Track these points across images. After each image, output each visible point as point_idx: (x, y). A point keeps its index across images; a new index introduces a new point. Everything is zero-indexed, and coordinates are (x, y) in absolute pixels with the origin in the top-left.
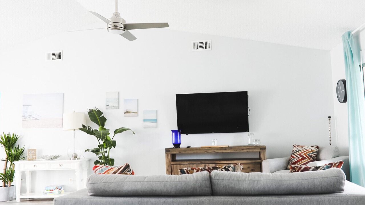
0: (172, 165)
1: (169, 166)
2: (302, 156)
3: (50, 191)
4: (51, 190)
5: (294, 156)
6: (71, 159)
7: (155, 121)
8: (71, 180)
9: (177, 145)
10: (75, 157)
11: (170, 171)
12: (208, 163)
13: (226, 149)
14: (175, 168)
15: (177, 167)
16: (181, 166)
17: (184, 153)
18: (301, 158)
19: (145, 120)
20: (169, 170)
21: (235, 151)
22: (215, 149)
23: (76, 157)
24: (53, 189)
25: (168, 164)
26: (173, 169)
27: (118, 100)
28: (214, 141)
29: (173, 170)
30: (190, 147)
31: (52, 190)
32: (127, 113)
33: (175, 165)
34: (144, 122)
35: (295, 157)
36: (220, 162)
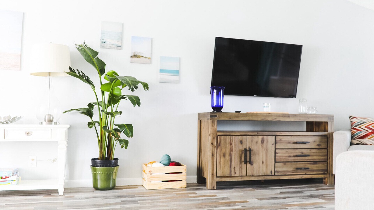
0: (218, 137)
1: (214, 138)
2: (371, 129)
3: (2, 178)
4: (4, 177)
5: (359, 129)
6: (44, 123)
7: (176, 73)
8: (33, 160)
9: (218, 109)
10: (50, 121)
11: (216, 145)
12: (266, 134)
13: (289, 117)
14: (222, 140)
15: (225, 140)
16: (231, 138)
17: (236, 119)
18: (370, 131)
19: (161, 71)
20: (214, 144)
21: (300, 119)
22: (276, 116)
23: (52, 121)
24: (7, 176)
25: (213, 135)
26: (219, 142)
27: (122, 35)
28: (268, 105)
29: (219, 144)
30: (240, 112)
31: (6, 178)
32: (136, 57)
33: (222, 137)
34: (162, 73)
35: (361, 129)
36: (281, 134)
